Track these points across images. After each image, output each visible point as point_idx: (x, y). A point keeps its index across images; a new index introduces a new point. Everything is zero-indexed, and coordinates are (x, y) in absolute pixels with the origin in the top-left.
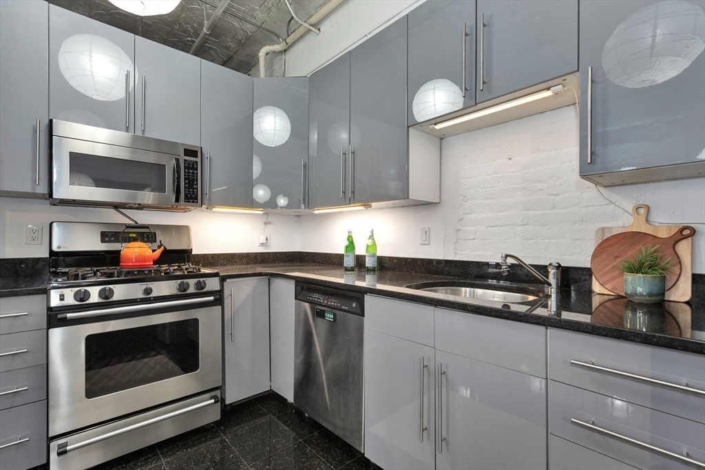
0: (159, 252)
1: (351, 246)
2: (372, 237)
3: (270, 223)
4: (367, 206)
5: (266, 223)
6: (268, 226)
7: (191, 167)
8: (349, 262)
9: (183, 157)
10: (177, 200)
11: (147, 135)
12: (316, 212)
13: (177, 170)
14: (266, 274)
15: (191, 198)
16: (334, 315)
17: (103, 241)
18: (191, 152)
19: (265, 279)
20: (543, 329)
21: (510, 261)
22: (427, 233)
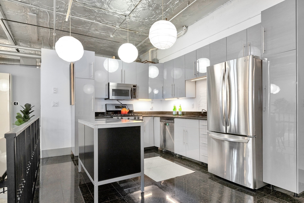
0: (128, 110)
1: (175, 108)
2: (180, 106)
3: (153, 103)
4: (178, 98)
5: (152, 103)
6: (153, 104)
7: (135, 90)
8: (174, 113)
9: (133, 88)
10: (132, 98)
11: (125, 83)
12: (166, 100)
13: (131, 90)
14: (153, 116)
15: (135, 97)
16: (169, 124)
17: (116, 108)
18: (134, 86)
19: (153, 117)
20: (198, 120)
21: (204, 111)
22: (193, 105)
